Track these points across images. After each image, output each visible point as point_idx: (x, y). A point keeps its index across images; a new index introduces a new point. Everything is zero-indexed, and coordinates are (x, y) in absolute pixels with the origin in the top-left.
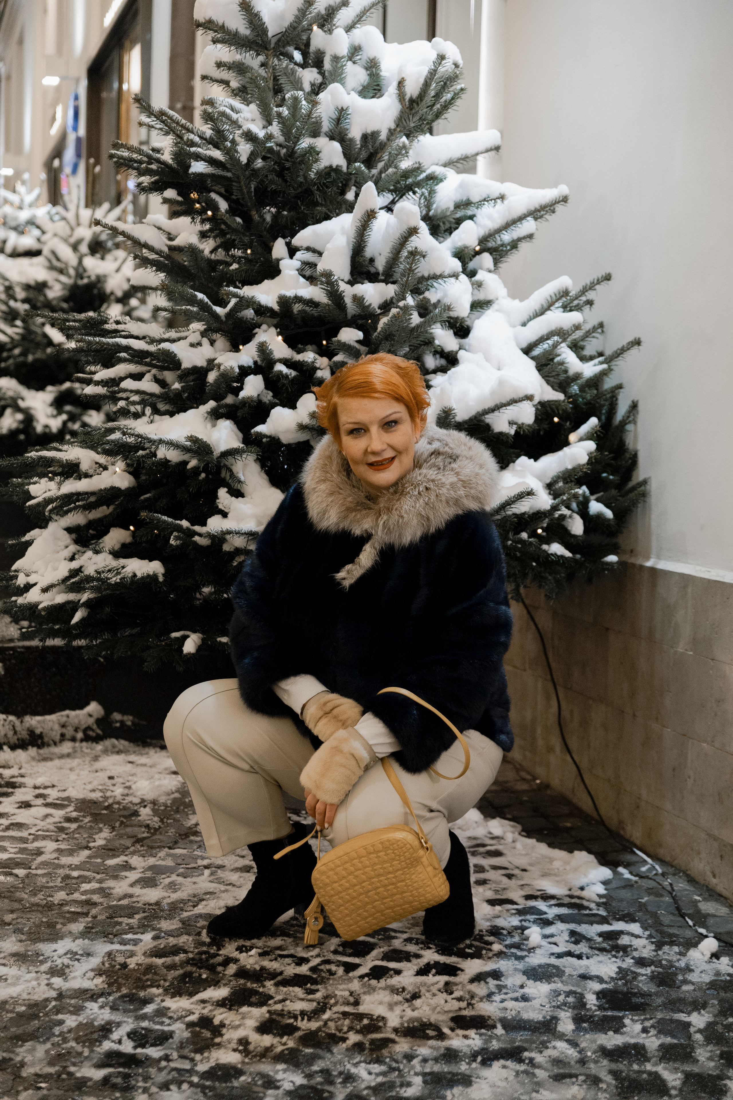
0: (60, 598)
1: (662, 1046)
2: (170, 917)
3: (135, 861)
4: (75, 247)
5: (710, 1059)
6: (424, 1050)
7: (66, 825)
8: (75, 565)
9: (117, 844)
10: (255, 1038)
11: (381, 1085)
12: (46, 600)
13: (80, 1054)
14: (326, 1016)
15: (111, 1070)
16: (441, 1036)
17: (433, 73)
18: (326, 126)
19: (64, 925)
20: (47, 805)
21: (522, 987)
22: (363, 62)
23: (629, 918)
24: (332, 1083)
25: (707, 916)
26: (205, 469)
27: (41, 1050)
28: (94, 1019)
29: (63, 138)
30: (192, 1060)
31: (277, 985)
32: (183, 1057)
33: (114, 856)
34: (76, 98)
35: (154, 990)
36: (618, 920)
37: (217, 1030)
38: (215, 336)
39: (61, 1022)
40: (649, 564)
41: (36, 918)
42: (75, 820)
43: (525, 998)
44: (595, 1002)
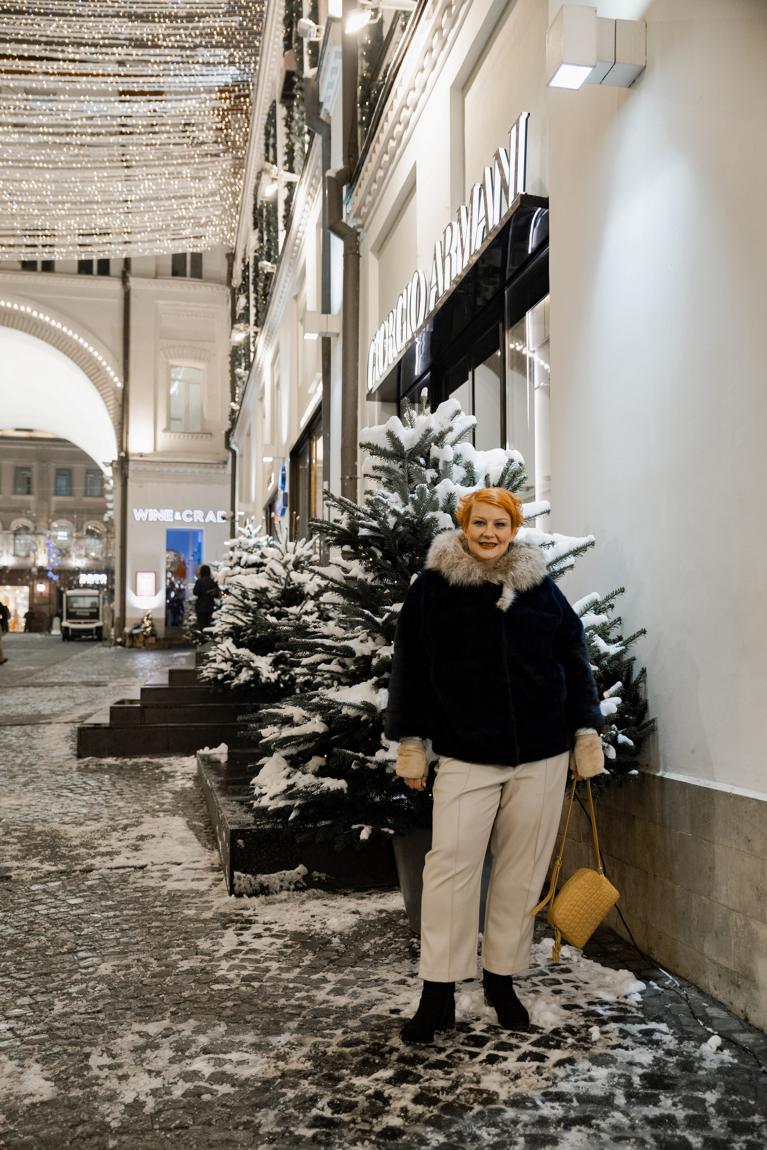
0: (282, 804)
1: (687, 1116)
2: (353, 1017)
3: (330, 976)
4: (285, 566)
5: (721, 1127)
6: (525, 1117)
7: (285, 950)
8: (290, 782)
9: (317, 963)
10: (411, 1107)
11: (497, 1143)
12: (273, 805)
13: (298, 1118)
14: (458, 1091)
15: (318, 1130)
16: (536, 1107)
17: (506, 470)
18: (441, 504)
19: (285, 1022)
20: (272, 936)
21: (589, 1070)
22: (463, 464)
23: (659, 1019)
24: (464, 1142)
25: (712, 1018)
26: (373, 721)
27: (272, 1114)
28: (306, 1093)
29: (276, 492)
30: (371, 1123)
31: (425, 1068)
32: (365, 1121)
33: (316, 973)
34: (284, 470)
35: (345, 1072)
36: (652, 1021)
37: (387, 1101)
38: (376, 635)
39: (284, 1094)
40: (659, 774)
41: (266, 1018)
42: (290, 946)
43: (591, 1079)
44: (639, 1082)
